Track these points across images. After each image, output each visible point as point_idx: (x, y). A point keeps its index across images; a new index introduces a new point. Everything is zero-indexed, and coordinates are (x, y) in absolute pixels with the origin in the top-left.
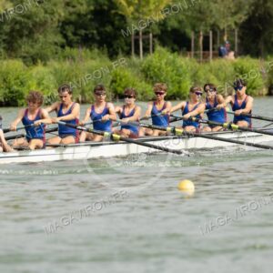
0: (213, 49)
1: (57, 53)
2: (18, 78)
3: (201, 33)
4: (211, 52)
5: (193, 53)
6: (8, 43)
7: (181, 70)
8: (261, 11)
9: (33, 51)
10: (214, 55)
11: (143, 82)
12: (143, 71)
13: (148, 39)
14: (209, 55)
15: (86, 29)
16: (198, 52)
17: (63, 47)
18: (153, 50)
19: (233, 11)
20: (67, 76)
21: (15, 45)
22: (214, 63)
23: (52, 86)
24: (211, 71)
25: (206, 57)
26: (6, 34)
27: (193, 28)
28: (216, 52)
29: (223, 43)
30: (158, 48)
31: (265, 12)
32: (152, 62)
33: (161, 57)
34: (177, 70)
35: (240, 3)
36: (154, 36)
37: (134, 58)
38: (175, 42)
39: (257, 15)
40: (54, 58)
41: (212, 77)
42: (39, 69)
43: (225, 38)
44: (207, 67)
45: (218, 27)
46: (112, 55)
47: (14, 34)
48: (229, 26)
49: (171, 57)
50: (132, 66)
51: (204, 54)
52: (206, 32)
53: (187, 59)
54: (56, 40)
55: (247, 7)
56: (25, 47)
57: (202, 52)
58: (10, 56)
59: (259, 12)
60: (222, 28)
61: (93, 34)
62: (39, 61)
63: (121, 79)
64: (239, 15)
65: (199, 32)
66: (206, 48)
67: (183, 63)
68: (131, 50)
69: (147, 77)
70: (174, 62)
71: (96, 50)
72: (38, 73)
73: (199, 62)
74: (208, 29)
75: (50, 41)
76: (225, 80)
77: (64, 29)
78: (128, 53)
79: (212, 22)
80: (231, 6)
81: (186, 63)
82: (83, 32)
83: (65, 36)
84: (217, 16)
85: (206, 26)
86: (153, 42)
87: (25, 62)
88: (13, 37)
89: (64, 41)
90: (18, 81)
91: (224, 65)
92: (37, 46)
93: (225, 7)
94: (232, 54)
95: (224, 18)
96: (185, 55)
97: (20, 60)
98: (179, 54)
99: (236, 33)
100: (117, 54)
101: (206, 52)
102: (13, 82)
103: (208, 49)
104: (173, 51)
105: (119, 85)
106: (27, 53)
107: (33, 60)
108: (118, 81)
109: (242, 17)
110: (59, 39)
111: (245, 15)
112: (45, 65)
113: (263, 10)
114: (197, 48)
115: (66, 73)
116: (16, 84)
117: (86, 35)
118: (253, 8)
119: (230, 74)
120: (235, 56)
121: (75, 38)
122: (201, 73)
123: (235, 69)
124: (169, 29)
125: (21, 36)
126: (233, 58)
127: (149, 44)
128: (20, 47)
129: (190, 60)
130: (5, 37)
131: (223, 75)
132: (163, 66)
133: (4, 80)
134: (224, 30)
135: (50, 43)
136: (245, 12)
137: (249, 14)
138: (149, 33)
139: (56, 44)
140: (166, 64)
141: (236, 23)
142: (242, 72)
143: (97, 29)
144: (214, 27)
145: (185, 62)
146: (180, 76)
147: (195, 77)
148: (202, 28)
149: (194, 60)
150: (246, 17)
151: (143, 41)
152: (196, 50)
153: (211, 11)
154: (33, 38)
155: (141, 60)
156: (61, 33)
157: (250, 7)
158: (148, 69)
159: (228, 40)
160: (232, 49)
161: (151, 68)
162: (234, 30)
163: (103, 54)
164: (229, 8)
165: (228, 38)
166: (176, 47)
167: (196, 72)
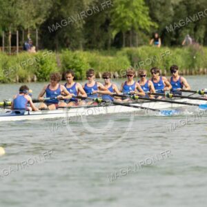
0: (19, 45)
3: (10, 32)
4: (18, 47)
5: (3, 47)
8: (56, 15)
10: (19, 49)
19: (35, 15)
22: (20, 55)
24: (17, 62)
25: (13, 50)
27: (4, 29)
28: (22, 47)
29: (27, 40)
31: (59, 16)
35: (40, 9)
39: (53, 18)
43: (29, 36)
55: (45, 12)
57: (10, 47)
60: (26, 28)
64: (39, 19)
66: (14, 44)
73: (9, 55)
74: (15, 29)
76: (28, 68)
79: (18, 24)
80: (33, 11)
84: (22, 19)
93: (28, 12)
94: (34, 48)
95: (27, 21)
99: (37, 32)
101: (14, 47)
103: (16, 45)
109: (41, 20)
111: (44, 18)
113: (58, 14)
118: (50, 13)
120: (36, 50)
122: (9, 63)
126: (35, 51)
134: (27, 29)
136: (44, 16)
137: (46, 17)
141: (36, 25)
142: (42, 63)
148: (10, 28)
150: (45, 20)
152: (5, 46)
153: (17, 15)
157: (47, 12)
159: (31, 38)
160: (34, 44)
162: (35, 30)
164: (32, 13)
167: (7, 63)
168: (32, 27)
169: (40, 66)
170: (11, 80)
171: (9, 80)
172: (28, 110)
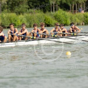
1: (27, 11)
2: (14, 19)
6: (11, 8)
9: (19, 10)
11: (55, 20)
12: (54, 17)
13: (56, 6)
14: (76, 12)
15: (36, 3)
16: (72, 11)
17: (29, 9)
18: (58, 10)
20: (30, 18)
21: (13, 8)
23: (25, 22)
26: (10, 5)
30: (59, 9)
32: (57, 14)
33: (60, 12)
34: (66, 16)
36: (58, 5)
37: (52, 12)
38: (65, 7)
40: (26, 13)
41: (77, 18)
42: (21, 16)
44: (75, 15)
45: (79, 2)
46: (45, 12)
47: (13, 5)
48: (82, 2)
49: (63, 12)
50: (51, 15)
51: (74, 11)
52: (75, 4)
53: (69, 13)
54: (26, 7)
56: (17, 9)
58: (12, 12)
61: (38, 5)
62: (21, 13)
63: (47, 19)
65: (72, 4)
67: (67, 14)
68: (50, 10)
69: (56, 18)
70: (64, 14)
71: (39, 10)
72: (20, 17)
75: (25, 7)
77: (29, 3)
78: (50, 11)
82: (35, 4)
83: (29, 6)
85: (75, 2)
86: (58, 7)
87: (16, 14)
88: (12, 6)
89: (29, 7)
90: (14, 20)
92: (20, 9)
96: (68, 11)
97: (15, 13)
98: (66, 11)
100: (46, 11)
102: (12, 20)
104: (64, 10)
105: (47, 21)
106: (17, 11)
107: (19, 13)
108: (46, 20)
110: (27, 6)
112: (23, 15)
114: (72, 9)
115: (30, 17)
116: (14, 21)
117: (36, 5)
119: (82, 18)
121: (32, 6)
123: (84, 16)
124: (63, 3)
125: (15, 6)
127: (56, 8)
128: (15, 9)
129: (70, 13)
130: (10, 6)
131: (80, 18)
132: (61, 15)
133: (10, 20)
135: (25, 8)
138: (56, 4)
139: (26, 8)
140: (62, 14)
143: (40, 3)
144: (77, 3)
145: (68, 14)
146: (66, 18)
147: (71, 19)
149: (71, 13)
151: (55, 7)
154: (19, 6)
155: (54, 13)
156: (28, 4)
158: (56, 16)
161: (57, 16)
163: (42, 11)
165: (82, 6)
166: (65, 9)
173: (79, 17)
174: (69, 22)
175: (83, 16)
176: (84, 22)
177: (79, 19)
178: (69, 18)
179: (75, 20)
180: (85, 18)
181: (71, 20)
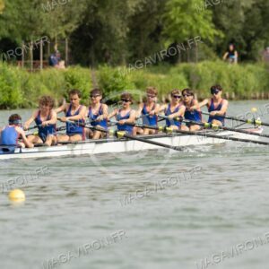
0: (44, 59)
3: (32, 42)
4: (41, 61)
5: (23, 62)
7: (11, 79)
8: (92, 20)
10: (45, 64)
14: (39, 64)
16: (28, 61)
19: (64, 20)
22: (45, 72)
24: (41, 80)
25: (36, 66)
27: (24, 37)
28: (47, 61)
31: (95, 21)
34: (8, 80)
35: (71, 12)
39: (87, 24)
41: (43, 86)
43: (56, 47)
44: (38, 76)
45: (49, 37)
51: (34, 63)
53: (18, 68)
55: (77, 16)
57: (32, 61)
59: (90, 21)
60: (52, 37)
64: (70, 25)
65: (30, 41)
66: (36, 57)
67: (13, 72)
73: (29, 71)
76: (55, 89)
79: (42, 31)
80: (62, 15)
81: (16, 73)
84: (48, 25)
85: (36, 35)
91: (55, 74)
93: (55, 16)
94: (62, 63)
95: (54, 27)
96: (15, 64)
98: (9, 64)
99: (67, 42)
101: (37, 61)
103: (39, 59)
109: (73, 27)
111: (76, 24)
113: (94, 19)
114: (27, 56)
118: (83, 17)
119: (60, 83)
120: (66, 65)
122: (31, 82)
123: (66, 79)
126: (63, 67)
129: (21, 69)
131: (54, 84)
134: (54, 39)
136: (76, 21)
137: (79, 23)
141: (66, 33)
142: (73, 82)
145: (15, 71)
146: (10, 85)
147: (25, 86)
148: (32, 37)
149: (24, 69)
150: (77, 27)
152: (26, 59)
153: (41, 20)
157: (81, 16)
159: (58, 49)
160: (62, 58)
162: (64, 40)
164: (60, 17)
165: (58, 47)
167: (27, 81)
168: (60, 35)
169: (71, 86)
170: (33, 103)
171: (30, 104)
172: (20, 147)
173: (50, 82)
174: (19, 97)
175: (62, 78)
176: (66, 97)
177: (50, 89)
178: (18, 83)
179: (39, 91)
180: (68, 86)
181: (25, 90)
